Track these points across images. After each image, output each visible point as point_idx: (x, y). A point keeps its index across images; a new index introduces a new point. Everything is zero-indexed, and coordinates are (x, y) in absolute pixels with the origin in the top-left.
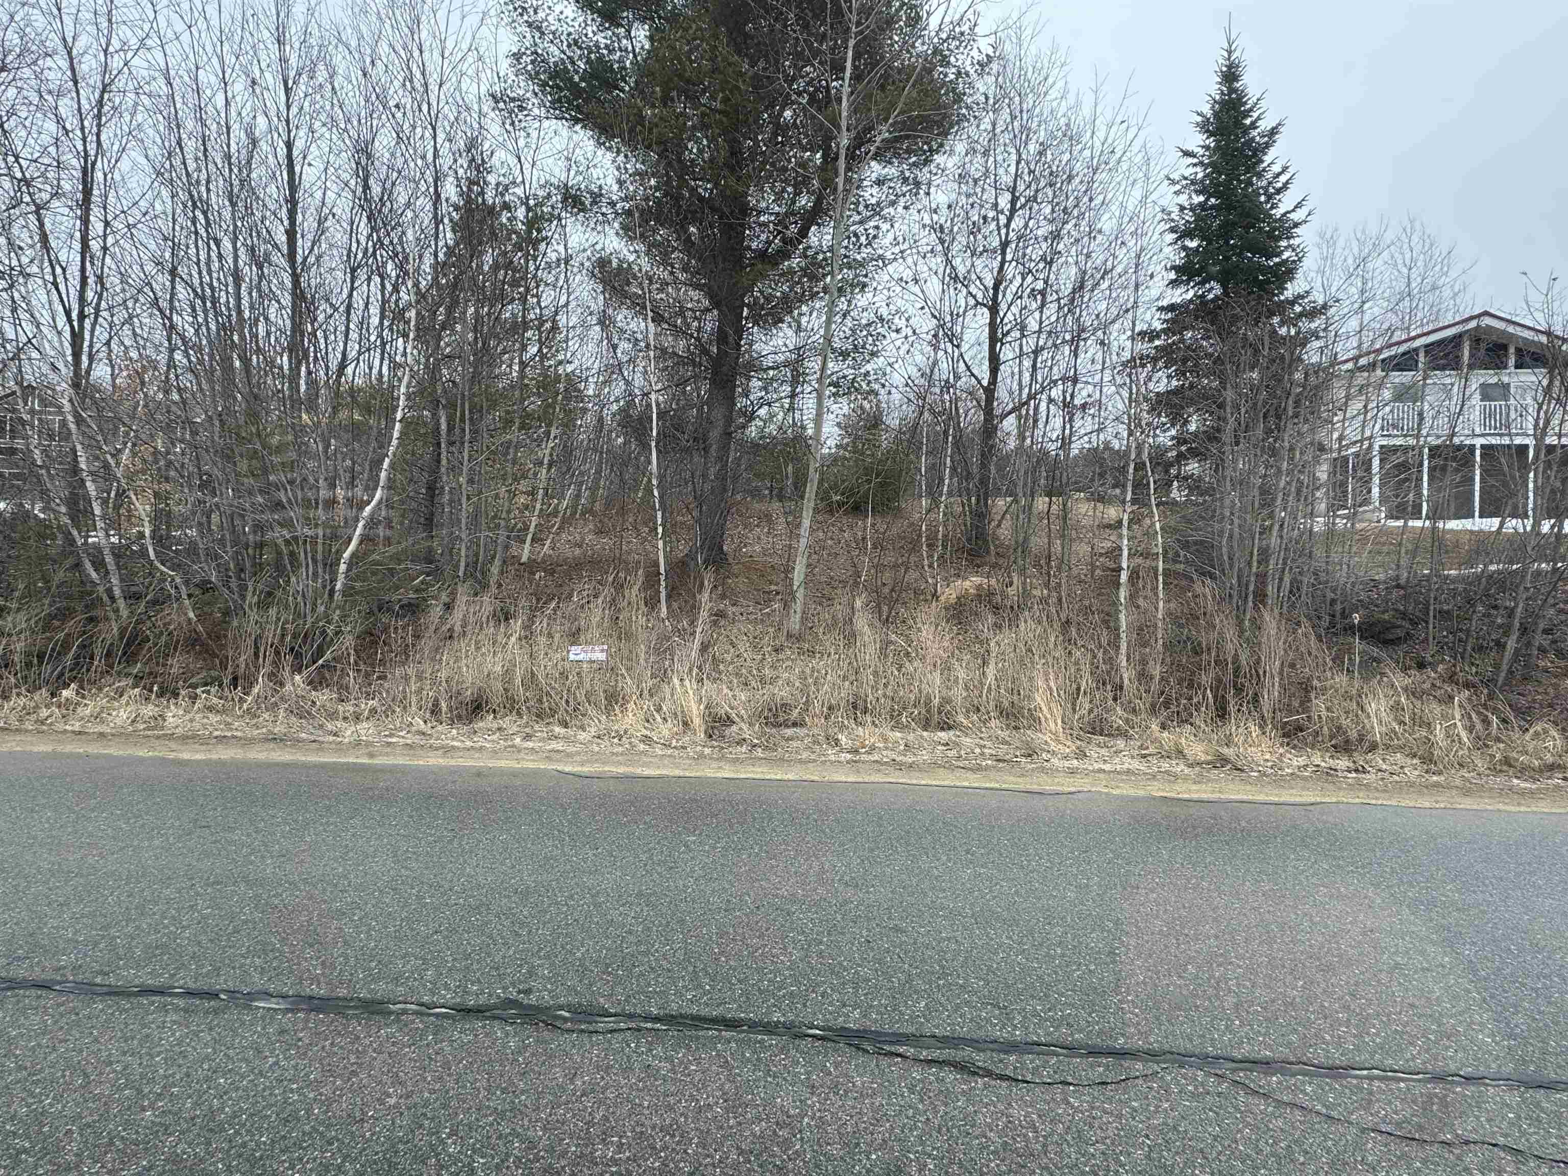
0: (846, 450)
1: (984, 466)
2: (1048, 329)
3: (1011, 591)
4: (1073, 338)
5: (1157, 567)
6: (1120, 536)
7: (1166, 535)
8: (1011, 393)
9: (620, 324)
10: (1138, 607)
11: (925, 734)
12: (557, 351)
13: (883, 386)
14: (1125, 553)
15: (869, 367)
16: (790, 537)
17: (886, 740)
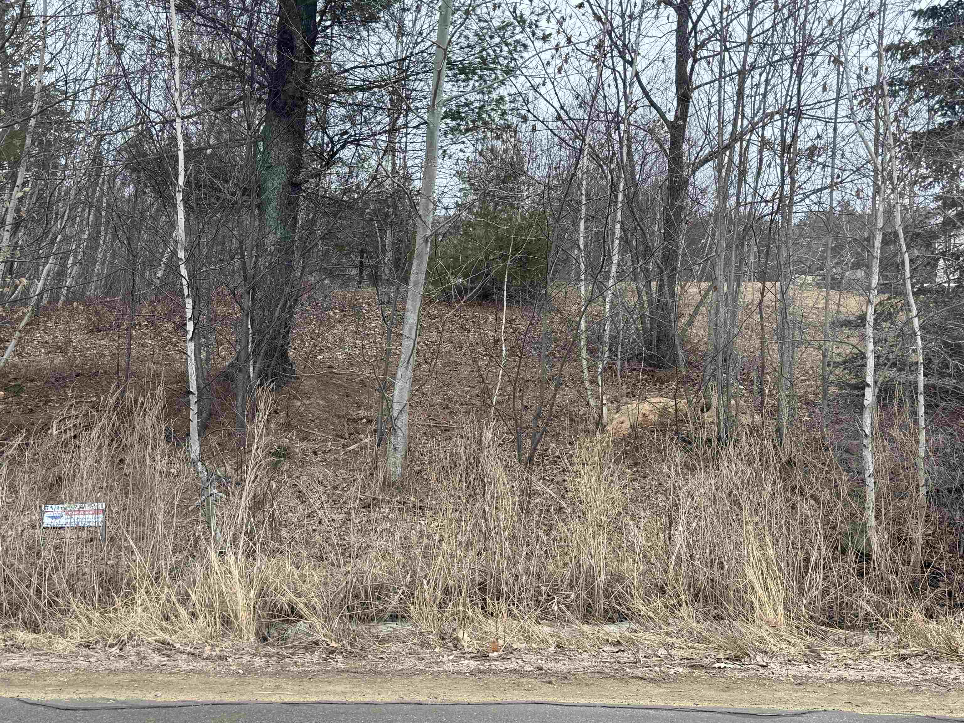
0: (470, 212)
1: (668, 237)
2: (760, 39)
3: (709, 417)
4: (795, 54)
5: (916, 382)
6: (863, 338)
7: (929, 337)
8: (707, 131)
9: (127, 14)
10: (891, 440)
11: (586, 628)
12: (29, 52)
13: (525, 119)
14: (871, 362)
15: (503, 91)
16: (388, 339)
17: (528, 638)
